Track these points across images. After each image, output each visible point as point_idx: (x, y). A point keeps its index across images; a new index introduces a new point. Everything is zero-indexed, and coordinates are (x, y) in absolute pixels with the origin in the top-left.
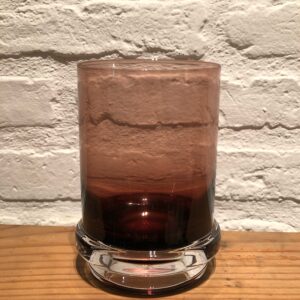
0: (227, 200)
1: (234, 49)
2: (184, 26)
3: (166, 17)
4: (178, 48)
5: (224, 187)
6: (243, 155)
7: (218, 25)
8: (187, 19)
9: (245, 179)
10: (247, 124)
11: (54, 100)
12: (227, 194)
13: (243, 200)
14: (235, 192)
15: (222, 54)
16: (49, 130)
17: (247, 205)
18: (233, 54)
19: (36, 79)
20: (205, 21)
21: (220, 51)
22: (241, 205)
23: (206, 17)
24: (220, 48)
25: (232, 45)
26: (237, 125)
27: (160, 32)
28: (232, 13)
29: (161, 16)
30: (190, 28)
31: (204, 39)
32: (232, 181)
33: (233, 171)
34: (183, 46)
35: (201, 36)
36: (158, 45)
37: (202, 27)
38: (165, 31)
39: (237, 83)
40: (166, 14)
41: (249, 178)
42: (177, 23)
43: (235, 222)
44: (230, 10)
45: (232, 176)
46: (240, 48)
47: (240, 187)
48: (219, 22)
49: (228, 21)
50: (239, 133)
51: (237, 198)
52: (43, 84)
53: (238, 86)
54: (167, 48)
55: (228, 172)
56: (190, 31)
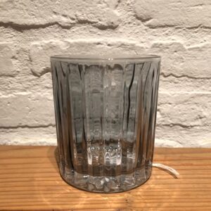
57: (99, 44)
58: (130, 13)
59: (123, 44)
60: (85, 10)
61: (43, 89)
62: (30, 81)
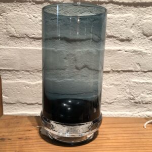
0: (140, 103)
1: (145, 37)
2: (124, 26)
3: (116, 22)
4: (121, 36)
5: (139, 97)
6: (148, 83)
7: (139, 26)
8: (125, 23)
9: (148, 94)
10: (150, 70)
11: (65, 58)
12: (140, 100)
13: (147, 103)
14: (143, 100)
15: (140, 39)
16: (63, 71)
17: (149, 105)
18: (145, 39)
19: (58, 49)
20: (133, 24)
21: (139, 38)
22: (146, 106)
23: (134, 22)
24: (139, 36)
25: (144, 35)
26: (145, 70)
27: (114, 29)
28: (145, 21)
29: (114, 21)
30: (127, 27)
31: (133, 32)
32: (142, 95)
33: (143, 90)
34: (123, 35)
35: (131, 31)
36: (112, 34)
37: (132, 27)
38: (116, 28)
39: (146, 51)
40: (116, 21)
41: (150, 94)
42: (121, 25)
43: (143, 113)
44: (144, 19)
45: (143, 92)
46: (148, 36)
47: (146, 98)
48: (139, 25)
49: (143, 24)
50: (146, 74)
51: (144, 102)
52: (61, 51)
53: (147, 53)
54: (116, 36)
55: (141, 91)
56: (126, 29)
57: (120, 50)
58: (140, 31)
59: (135, 51)
60: (112, 29)
61: (81, 77)
62: (74, 72)
